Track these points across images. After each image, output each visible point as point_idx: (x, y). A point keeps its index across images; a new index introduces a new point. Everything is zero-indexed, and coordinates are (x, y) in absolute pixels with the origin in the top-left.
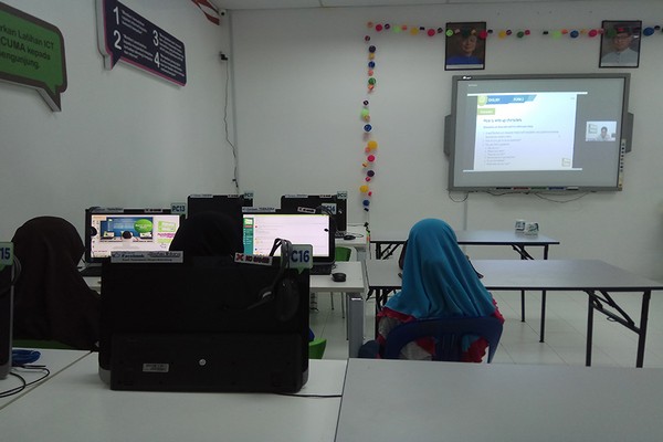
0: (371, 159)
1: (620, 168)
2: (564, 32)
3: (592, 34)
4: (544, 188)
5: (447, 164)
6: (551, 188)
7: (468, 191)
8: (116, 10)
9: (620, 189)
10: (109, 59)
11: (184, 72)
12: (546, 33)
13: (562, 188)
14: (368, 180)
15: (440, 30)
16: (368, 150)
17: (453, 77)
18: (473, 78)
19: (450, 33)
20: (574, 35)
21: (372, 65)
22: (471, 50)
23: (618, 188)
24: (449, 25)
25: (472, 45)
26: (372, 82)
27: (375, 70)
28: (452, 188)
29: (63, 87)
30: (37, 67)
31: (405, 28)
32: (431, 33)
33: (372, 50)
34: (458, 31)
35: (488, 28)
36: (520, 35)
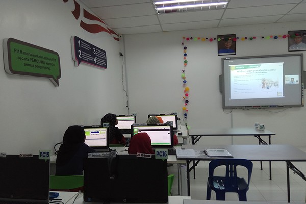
0: (187, 95)
1: (302, 96)
2: (271, 37)
3: (284, 37)
4: (267, 106)
5: (222, 96)
6: (270, 106)
7: (232, 108)
8: (79, 42)
9: (303, 106)
10: (77, 63)
11: (106, 63)
12: (263, 37)
13: (276, 106)
14: (186, 105)
15: (215, 39)
16: (185, 91)
17: (222, 58)
18: (231, 59)
19: (219, 40)
20: (276, 38)
21: (185, 55)
22: (229, 46)
23: (302, 105)
24: (219, 36)
25: (230, 44)
26: (186, 62)
27: (187, 57)
28: (224, 107)
29: (59, 76)
30: (50, 70)
31: (199, 39)
32: (211, 40)
33: (185, 48)
34: (223, 39)
35: (236, 37)
36: (251, 39)
